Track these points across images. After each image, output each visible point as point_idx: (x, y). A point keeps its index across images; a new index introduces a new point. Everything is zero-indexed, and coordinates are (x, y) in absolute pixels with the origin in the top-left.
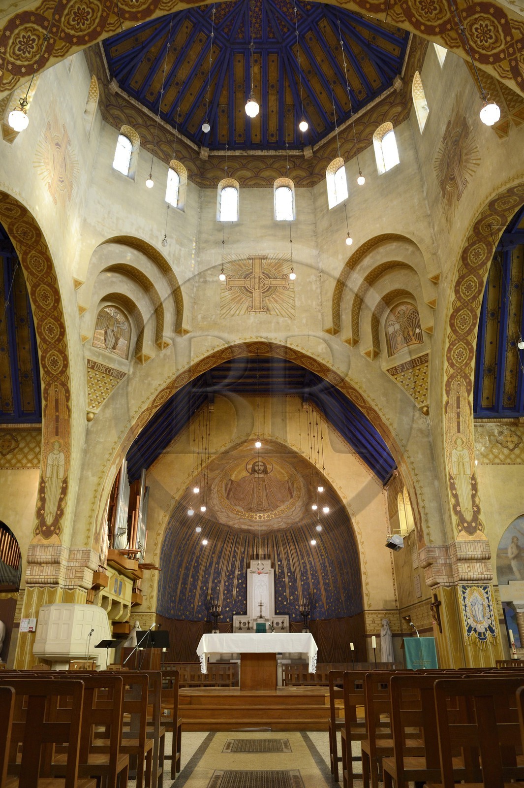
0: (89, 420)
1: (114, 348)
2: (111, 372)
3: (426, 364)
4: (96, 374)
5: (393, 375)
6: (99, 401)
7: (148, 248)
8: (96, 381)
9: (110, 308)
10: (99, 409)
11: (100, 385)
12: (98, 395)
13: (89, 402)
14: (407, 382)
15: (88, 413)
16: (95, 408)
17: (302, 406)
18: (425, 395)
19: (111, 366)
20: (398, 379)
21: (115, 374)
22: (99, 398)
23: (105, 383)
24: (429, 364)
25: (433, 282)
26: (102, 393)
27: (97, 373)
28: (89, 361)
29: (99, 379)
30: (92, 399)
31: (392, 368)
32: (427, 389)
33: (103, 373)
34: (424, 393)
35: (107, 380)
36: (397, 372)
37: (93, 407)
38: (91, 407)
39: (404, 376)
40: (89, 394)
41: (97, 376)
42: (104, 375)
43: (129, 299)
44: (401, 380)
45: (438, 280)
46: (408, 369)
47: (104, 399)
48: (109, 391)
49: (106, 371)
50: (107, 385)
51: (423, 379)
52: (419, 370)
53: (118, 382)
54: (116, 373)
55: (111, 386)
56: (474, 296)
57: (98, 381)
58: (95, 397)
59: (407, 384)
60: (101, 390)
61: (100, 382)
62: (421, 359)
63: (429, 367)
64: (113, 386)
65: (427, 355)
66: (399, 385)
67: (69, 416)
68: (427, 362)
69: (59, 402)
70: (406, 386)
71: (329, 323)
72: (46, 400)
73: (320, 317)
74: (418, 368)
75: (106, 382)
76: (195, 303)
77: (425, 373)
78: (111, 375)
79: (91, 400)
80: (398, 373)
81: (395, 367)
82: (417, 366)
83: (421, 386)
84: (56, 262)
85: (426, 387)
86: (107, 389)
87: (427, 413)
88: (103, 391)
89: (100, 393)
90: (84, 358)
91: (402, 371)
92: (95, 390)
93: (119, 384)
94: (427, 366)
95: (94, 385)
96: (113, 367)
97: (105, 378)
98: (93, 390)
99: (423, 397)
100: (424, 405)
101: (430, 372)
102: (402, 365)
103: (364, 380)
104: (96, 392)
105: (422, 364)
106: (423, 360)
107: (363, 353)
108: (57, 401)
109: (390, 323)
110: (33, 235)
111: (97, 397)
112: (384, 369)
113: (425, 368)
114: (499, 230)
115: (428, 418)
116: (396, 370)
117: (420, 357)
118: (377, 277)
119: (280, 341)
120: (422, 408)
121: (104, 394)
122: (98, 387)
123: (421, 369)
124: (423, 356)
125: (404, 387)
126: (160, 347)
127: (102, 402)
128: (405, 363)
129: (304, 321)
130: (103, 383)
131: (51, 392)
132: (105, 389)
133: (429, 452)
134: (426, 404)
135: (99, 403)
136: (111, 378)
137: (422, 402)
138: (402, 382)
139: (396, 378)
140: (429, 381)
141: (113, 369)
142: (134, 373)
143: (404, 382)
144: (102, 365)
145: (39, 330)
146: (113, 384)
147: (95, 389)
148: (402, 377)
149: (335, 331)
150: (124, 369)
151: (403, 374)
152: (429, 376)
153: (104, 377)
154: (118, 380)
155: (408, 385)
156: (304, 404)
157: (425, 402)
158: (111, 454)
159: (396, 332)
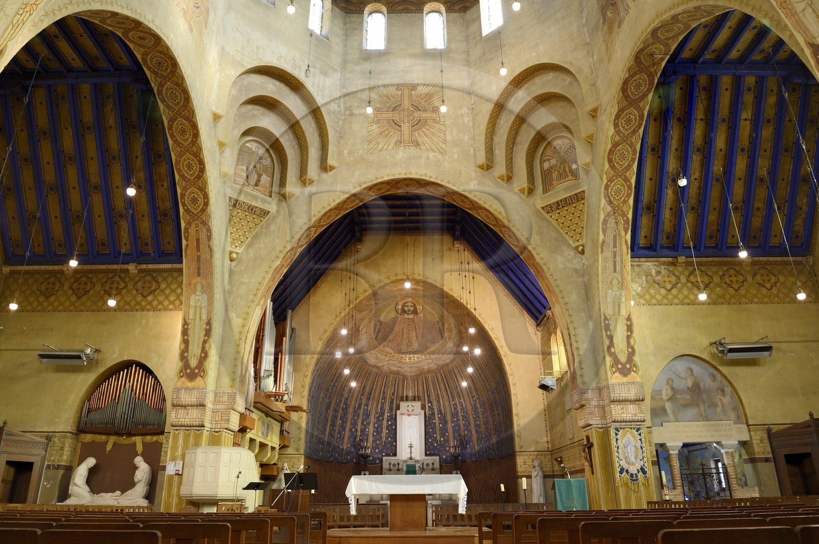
0: (232, 260)
1: (256, 185)
2: (254, 210)
3: (582, 202)
4: (238, 213)
5: (547, 213)
6: (242, 240)
7: (290, 79)
8: (238, 219)
9: (252, 143)
10: (242, 249)
11: (243, 224)
12: (240, 234)
13: (231, 242)
14: (561, 220)
15: (231, 253)
16: (238, 248)
17: (453, 245)
18: (580, 234)
19: (254, 204)
20: (553, 216)
21: (258, 212)
22: (241, 237)
23: (248, 222)
24: (585, 201)
25: (591, 115)
26: (245, 232)
27: (239, 211)
28: (230, 198)
29: (241, 217)
30: (234, 238)
31: (547, 206)
32: (582, 228)
33: (245, 211)
34: (580, 232)
35: (250, 218)
36: (552, 209)
37: (236, 247)
38: (234, 246)
39: (559, 213)
40: (232, 233)
41: (240, 214)
42: (247, 214)
43: (272, 133)
44: (556, 218)
45: (596, 113)
46: (563, 207)
47: (247, 238)
48: (252, 229)
49: (248, 209)
50: (250, 223)
51: (579, 217)
52: (575, 207)
53: (261, 221)
54: (259, 211)
55: (254, 225)
56: (634, 130)
57: (240, 219)
58: (238, 236)
59: (562, 222)
60: (244, 229)
61: (242, 221)
62: (577, 196)
63: (586, 204)
64: (256, 225)
65: (584, 192)
66: (554, 223)
67: (211, 256)
68: (583, 199)
69: (201, 242)
70: (561, 225)
71: (482, 159)
72: (187, 239)
73: (472, 152)
74: (574, 205)
75: (249, 220)
76: (341, 137)
77: (581, 211)
78: (254, 214)
79: (234, 240)
80: (553, 211)
81: (550, 205)
82: (573, 203)
83: (577, 224)
84: (193, 94)
85: (582, 226)
86: (250, 228)
87: (583, 252)
88: (245, 230)
89: (243, 232)
90: (225, 195)
91: (558, 209)
92: (237, 229)
93: (263, 222)
94: (583, 204)
95: (236, 224)
96: (256, 205)
97: (248, 217)
98: (235, 229)
99: (579, 235)
100: (579, 244)
101: (586, 209)
102: (558, 202)
103: (518, 218)
104: (239, 231)
105: (578, 201)
106: (579, 197)
107: (516, 190)
108: (198, 240)
109: (546, 158)
110: (168, 65)
111: (240, 236)
112: (539, 207)
113: (582, 205)
114: (662, 59)
115: (583, 257)
116: (551, 207)
117: (576, 194)
118: (533, 109)
119: (431, 177)
120: (578, 247)
121: (247, 233)
122: (241, 226)
123: (577, 207)
124: (579, 193)
125: (559, 225)
126: (305, 184)
127: (245, 241)
128: (561, 200)
129: (456, 156)
130: (246, 222)
131: (192, 231)
132: (248, 228)
133: (583, 292)
134: (582, 243)
135: (242, 242)
136: (254, 216)
137: (578, 241)
138: (557, 220)
139: (551, 216)
140: (585, 219)
141: (256, 207)
142: (278, 211)
143: (559, 220)
144: (244, 203)
145: (178, 167)
146: (256, 223)
147: (238, 227)
148: (557, 215)
149: (487, 167)
150: (266, 207)
151: (558, 211)
152: (586, 213)
153: (246, 216)
154: (262, 219)
155: (563, 223)
156: (455, 242)
157: (580, 240)
158: (255, 295)
159: (552, 168)
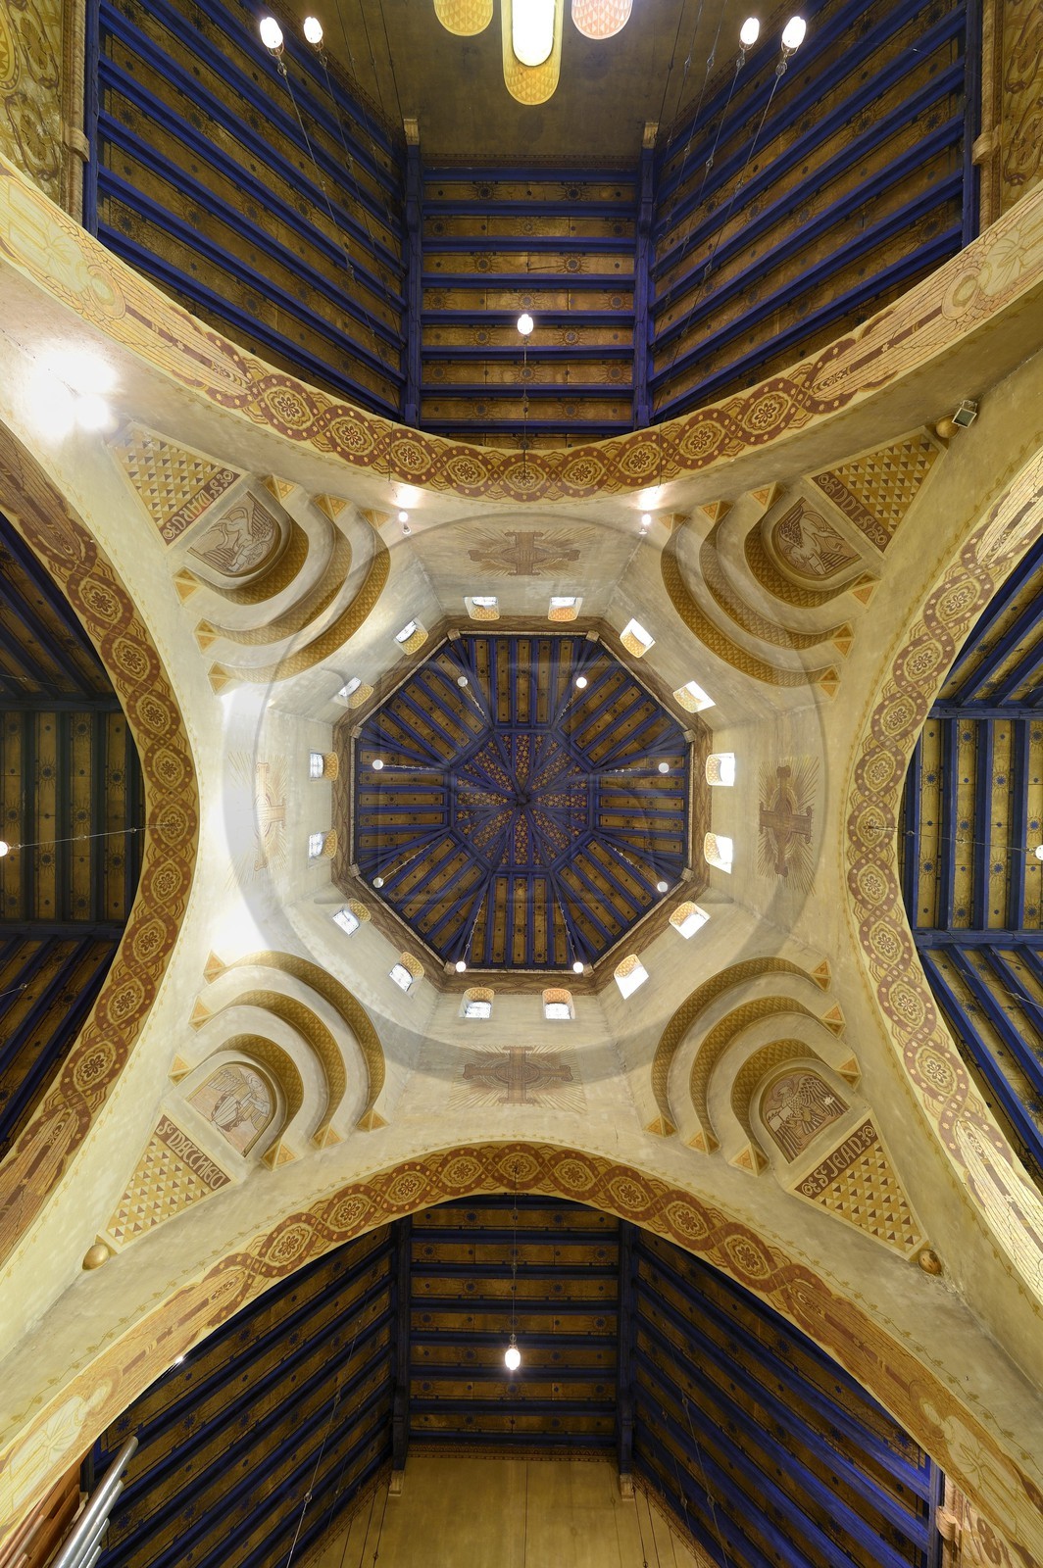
0: (86, 1266)
1: (227, 1127)
2: (200, 1163)
3: (876, 1146)
4: (165, 1156)
5: (813, 1196)
6: (140, 1223)
8: (157, 1171)
9: (250, 1072)
10: (128, 1245)
11: (162, 1185)
12: (144, 1206)
13: (114, 1217)
14: (850, 1204)
15: (100, 1242)
16: (120, 1238)
18: (907, 1222)
19: (206, 1150)
20: (828, 1201)
21: (206, 1171)
22: (142, 1215)
23: (175, 1185)
24: (882, 1141)
26: (157, 1206)
27: (168, 1153)
28: (165, 1119)
29: (165, 1169)
30: (126, 1210)
31: (806, 1180)
32: (904, 1204)
33: (181, 1158)
34: (904, 1217)
35: (182, 1178)
36: (819, 1185)
37: (118, 1233)
38: (113, 1231)
39: (838, 1189)
40: (126, 1197)
41: (166, 1161)
42: (181, 1165)
44: (837, 1203)
45: (827, 973)
46: (841, 1171)
47: (154, 1222)
48: (174, 1206)
49: (188, 1157)
50: (177, 1190)
51: (885, 1182)
52: (866, 1163)
53: (203, 1194)
54: (208, 1171)
55: (184, 1196)
57: (162, 1172)
58: (135, 1209)
59: (853, 1207)
60: (158, 1197)
61: (164, 1177)
62: (860, 1138)
63: (886, 1148)
64: (188, 1198)
65: (868, 1123)
66: (837, 1215)
67: (50, 1188)
68: (875, 1139)
69: (49, 1153)
70: (854, 1215)
71: (653, 1112)
72: (20, 1150)
73: (633, 1112)
74: (862, 1159)
75: (178, 1182)
77: (883, 1166)
78: (196, 1171)
79: (123, 1214)
80: (823, 1189)
81: (812, 1175)
82: (858, 1156)
83: (888, 1200)
85: (901, 1201)
86: (173, 1202)
87: (937, 1269)
88: (160, 1202)
89: (152, 1204)
90: (157, 1109)
91: (831, 1180)
92: (143, 1193)
93: (205, 1199)
94: (880, 1149)
95: (148, 1180)
96: (209, 1154)
97: (179, 1173)
98: (138, 1191)
99: (905, 1227)
100: (916, 1247)
101: (891, 1158)
102: (825, 1164)
104: (145, 1197)
105: (867, 1147)
106: (865, 1138)
107: (733, 1161)
108: (46, 1149)
109: (770, 1114)
110: (183, 829)
111: (140, 1210)
112: (791, 1189)
113: (878, 1154)
114: (889, 836)
115: (946, 1279)
116: (816, 1180)
117: (855, 1135)
118: (722, 1048)
119: (561, 1141)
120: (918, 1255)
121: (158, 1210)
122: (155, 1187)
123: (871, 1161)
124: (860, 1129)
125: (848, 1217)
126: (319, 1142)
127: (146, 1227)
128: (830, 1158)
129: (605, 1117)
130: (171, 1184)
131: (45, 1134)
132: (168, 1200)
133: (1001, 1364)
134: (922, 1242)
135: (137, 1228)
136: (194, 1177)
137: (910, 1241)
138: (840, 1207)
139: (824, 1202)
140: (900, 1181)
141: (207, 1159)
142: (246, 1184)
143: (845, 1205)
144: (187, 1139)
145: (104, 1002)
146: (191, 1195)
147: (146, 1189)
148: (836, 1194)
149: (669, 1127)
150: (226, 1167)
151: (834, 1185)
152: (895, 1168)
153: (178, 1169)
154: (206, 1190)
155: (856, 1211)
157: (915, 1238)
158: (92, 1350)
159: (788, 1122)
